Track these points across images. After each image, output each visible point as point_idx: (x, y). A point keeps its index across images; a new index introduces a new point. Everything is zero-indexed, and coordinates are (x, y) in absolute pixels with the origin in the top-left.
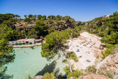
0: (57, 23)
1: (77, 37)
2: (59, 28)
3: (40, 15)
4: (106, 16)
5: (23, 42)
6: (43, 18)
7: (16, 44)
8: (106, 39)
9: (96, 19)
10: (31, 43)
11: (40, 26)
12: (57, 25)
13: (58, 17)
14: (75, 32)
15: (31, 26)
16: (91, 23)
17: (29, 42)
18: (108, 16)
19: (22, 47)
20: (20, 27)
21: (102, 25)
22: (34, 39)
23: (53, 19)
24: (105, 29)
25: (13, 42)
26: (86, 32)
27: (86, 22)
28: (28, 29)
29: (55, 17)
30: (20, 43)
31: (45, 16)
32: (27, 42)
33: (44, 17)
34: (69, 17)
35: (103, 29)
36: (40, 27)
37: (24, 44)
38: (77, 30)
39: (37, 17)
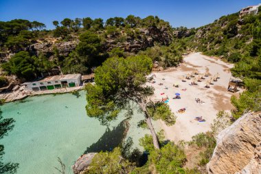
0: (128, 35)
1: (176, 66)
2: (133, 47)
3: (88, 19)
5: (56, 82)
6: (96, 26)
7: (41, 87)
8: (245, 66)
9: (223, 20)
10: (73, 85)
11: (89, 45)
12: (128, 40)
13: (131, 19)
14: (170, 54)
15: (70, 46)
16: (209, 30)
17: (68, 82)
18: (255, 8)
19: (55, 94)
20: (46, 50)
21: (236, 34)
22: (79, 75)
23: (117, 26)
24: (244, 42)
25: (34, 84)
26: (196, 52)
27: (197, 29)
28: (63, 52)
29: (122, 20)
30: (50, 85)
31: (101, 21)
32: (64, 83)
33: (97, 23)
34: (157, 17)
35: (240, 42)
36: (89, 48)
37: (58, 86)
38: (176, 49)
39: (82, 23)
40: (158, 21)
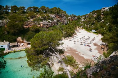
1: (71, 36)
2: (45, 25)
3: (15, 6)
4: (106, 8)
6: (21, 11)
9: (94, 12)
12: (42, 20)
14: (68, 30)
15: (2, 23)
16: (88, 17)
22: (8, 43)
23: (35, 12)
24: (105, 24)
26: (82, 29)
27: (82, 16)
31: (24, 8)
33: (21, 9)
38: (71, 27)
39: (10, 8)
40: (60, 11)
